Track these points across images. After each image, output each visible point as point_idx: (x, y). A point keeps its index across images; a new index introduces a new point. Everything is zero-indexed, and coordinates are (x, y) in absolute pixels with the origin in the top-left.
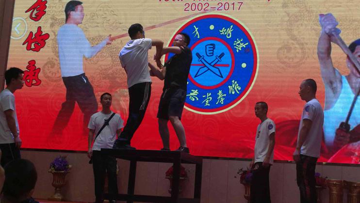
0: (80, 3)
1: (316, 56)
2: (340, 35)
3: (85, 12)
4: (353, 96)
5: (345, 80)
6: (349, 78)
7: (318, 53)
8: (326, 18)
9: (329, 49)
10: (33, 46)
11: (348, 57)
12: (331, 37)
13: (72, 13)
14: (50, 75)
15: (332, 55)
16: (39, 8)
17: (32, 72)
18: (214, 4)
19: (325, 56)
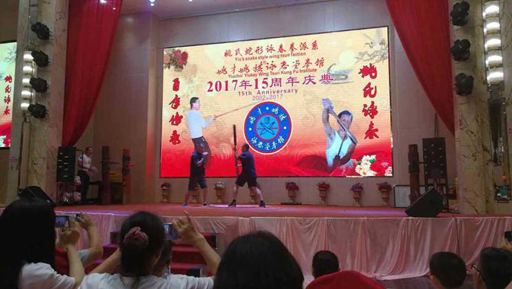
0: (197, 98)
4: (341, 141)
5: (337, 134)
6: (338, 132)
8: (326, 101)
9: (328, 117)
10: (175, 123)
11: (338, 121)
12: (329, 111)
13: (194, 104)
14: (185, 138)
15: (329, 120)
16: (176, 102)
17: (175, 137)
18: (267, 96)
19: (326, 121)
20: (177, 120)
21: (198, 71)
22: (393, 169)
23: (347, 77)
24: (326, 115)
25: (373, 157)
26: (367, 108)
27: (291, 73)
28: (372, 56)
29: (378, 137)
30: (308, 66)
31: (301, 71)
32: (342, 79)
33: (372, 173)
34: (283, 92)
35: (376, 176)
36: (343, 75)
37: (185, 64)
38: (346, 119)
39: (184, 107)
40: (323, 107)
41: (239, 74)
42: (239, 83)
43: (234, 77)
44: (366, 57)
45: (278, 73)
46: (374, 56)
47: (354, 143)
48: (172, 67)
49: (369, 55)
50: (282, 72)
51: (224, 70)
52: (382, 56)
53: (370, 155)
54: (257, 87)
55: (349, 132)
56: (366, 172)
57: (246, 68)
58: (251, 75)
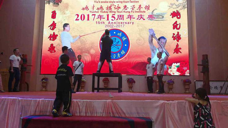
0: (68, 24)
1: (148, 42)
2: (155, 35)
3: (70, 27)
5: (157, 49)
6: (158, 48)
7: (149, 41)
8: (151, 30)
9: (152, 39)
10: (52, 39)
11: (158, 42)
12: (152, 36)
13: (66, 28)
14: (59, 49)
15: (153, 42)
16: (53, 26)
17: (52, 48)
18: (115, 25)
19: (151, 42)
20: (53, 37)
21: (69, 7)
22: (190, 71)
23: (163, 17)
24: (151, 39)
25: (178, 64)
26: (175, 36)
27: (130, 13)
28: (178, 6)
29: (181, 53)
30: (140, 9)
31: (136, 12)
32: (160, 18)
33: (177, 74)
34: (125, 23)
35: (180, 75)
36: (161, 16)
37: (60, 2)
38: (163, 42)
39: (59, 29)
40: (149, 33)
41: (97, 11)
42: (96, 17)
43: (94, 12)
44: (174, 6)
45: (122, 12)
46: (179, 6)
47: (167, 55)
48: (51, 4)
49: (176, 5)
50: (124, 12)
51: (87, 8)
52: (184, 7)
53: (177, 63)
54: (108, 20)
55: (164, 49)
56: (174, 72)
57: (101, 7)
58: (105, 12)
